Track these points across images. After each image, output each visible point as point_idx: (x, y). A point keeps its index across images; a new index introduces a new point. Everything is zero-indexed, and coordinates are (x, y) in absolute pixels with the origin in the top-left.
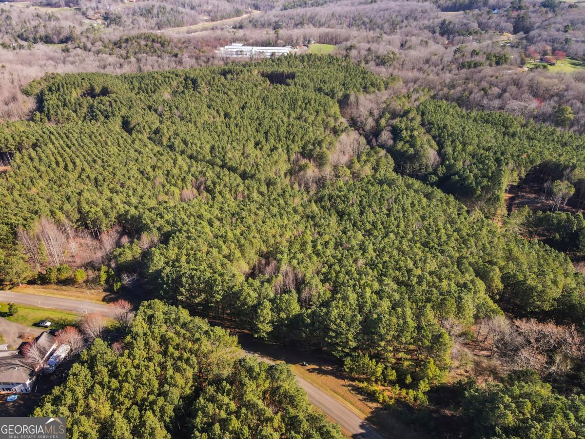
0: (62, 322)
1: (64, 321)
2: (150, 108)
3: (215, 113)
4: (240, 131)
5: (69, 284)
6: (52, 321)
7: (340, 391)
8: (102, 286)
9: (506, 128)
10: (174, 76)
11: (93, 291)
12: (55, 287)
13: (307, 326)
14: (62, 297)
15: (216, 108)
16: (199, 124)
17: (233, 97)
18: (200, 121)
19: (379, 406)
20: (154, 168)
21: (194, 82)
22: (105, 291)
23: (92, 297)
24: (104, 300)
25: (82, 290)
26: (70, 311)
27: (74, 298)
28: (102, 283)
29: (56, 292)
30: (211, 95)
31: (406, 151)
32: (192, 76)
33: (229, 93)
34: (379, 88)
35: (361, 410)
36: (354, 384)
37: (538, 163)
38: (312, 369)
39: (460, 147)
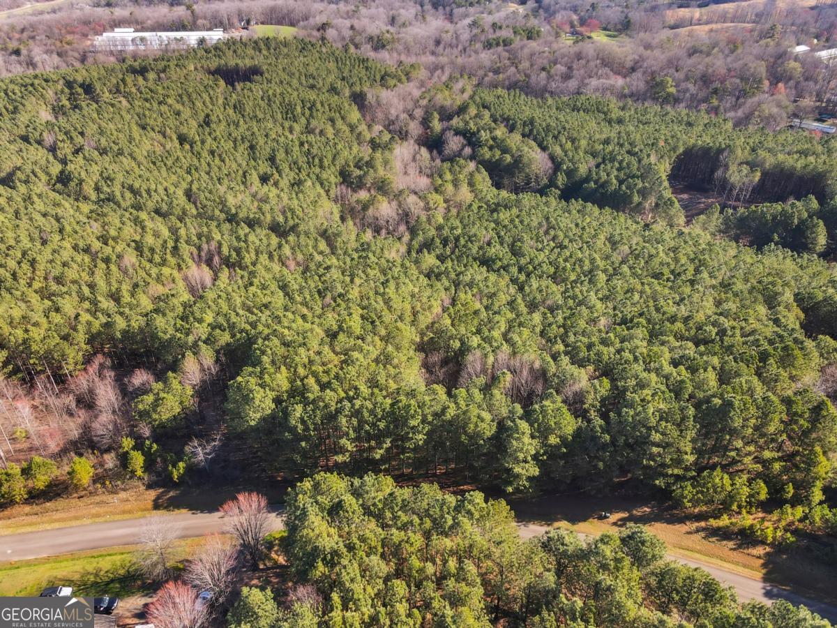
0: (92, 578)
1: (96, 575)
2: (25, 139)
3: (160, 137)
4: (223, 161)
5: (58, 495)
6: (68, 582)
7: (691, 544)
8: (140, 478)
9: (606, 114)
10: (44, 84)
11: (123, 495)
12: (27, 509)
13: (604, 447)
14: (57, 525)
15: (157, 129)
16: (140, 158)
17: (179, 107)
18: (141, 153)
19: (768, 549)
20: (104, 239)
21: (88, 89)
22: (149, 487)
23: (128, 506)
24: (157, 506)
25: (97, 499)
26: (95, 551)
27: (86, 521)
28: (139, 473)
29: (34, 518)
30: (137, 108)
31: (500, 160)
32: (80, 79)
33: (170, 101)
34: (400, 81)
35: (745, 566)
36: (703, 524)
37: (681, 150)
38: (621, 520)
39: (569, 144)
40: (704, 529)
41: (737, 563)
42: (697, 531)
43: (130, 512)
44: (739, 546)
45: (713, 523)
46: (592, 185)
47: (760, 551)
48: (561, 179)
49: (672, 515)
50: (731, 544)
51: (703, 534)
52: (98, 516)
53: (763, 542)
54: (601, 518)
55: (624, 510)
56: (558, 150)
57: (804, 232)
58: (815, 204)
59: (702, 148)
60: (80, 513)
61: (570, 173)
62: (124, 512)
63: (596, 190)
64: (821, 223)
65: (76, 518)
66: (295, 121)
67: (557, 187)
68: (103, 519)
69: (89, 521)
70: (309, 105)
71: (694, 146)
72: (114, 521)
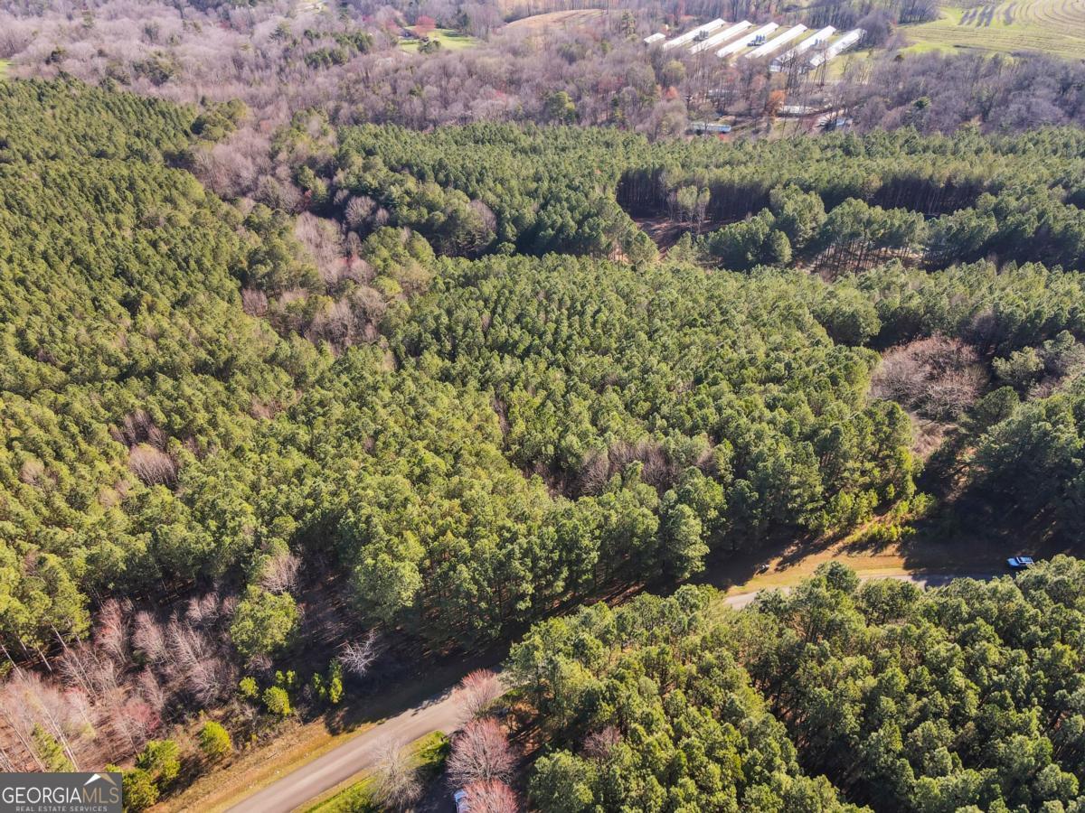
8: (290, 716)
19: (897, 545)
23: (295, 751)
25: (250, 759)
27: (255, 788)
28: (287, 710)
31: (432, 219)
34: (227, 128)
35: (887, 567)
36: (840, 544)
37: (619, 177)
38: (779, 564)
39: (499, 186)
40: (844, 548)
41: (880, 567)
42: (840, 551)
43: (301, 757)
44: (876, 551)
45: (849, 539)
46: (550, 231)
47: (891, 549)
48: (510, 231)
49: (815, 546)
50: (869, 552)
51: (845, 553)
52: (264, 777)
53: (890, 542)
54: (763, 571)
55: (777, 556)
56: (491, 197)
57: (771, 246)
58: (770, 217)
59: (638, 171)
60: (240, 784)
61: (516, 221)
62: (294, 760)
63: (556, 236)
64: (784, 235)
65: (239, 790)
66: (118, 211)
67: (509, 241)
68: (275, 777)
69: (259, 787)
70: (124, 185)
71: (629, 170)
72: (290, 774)
